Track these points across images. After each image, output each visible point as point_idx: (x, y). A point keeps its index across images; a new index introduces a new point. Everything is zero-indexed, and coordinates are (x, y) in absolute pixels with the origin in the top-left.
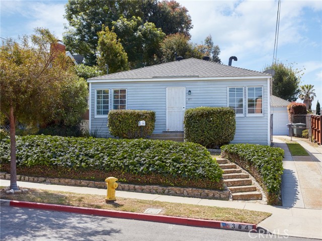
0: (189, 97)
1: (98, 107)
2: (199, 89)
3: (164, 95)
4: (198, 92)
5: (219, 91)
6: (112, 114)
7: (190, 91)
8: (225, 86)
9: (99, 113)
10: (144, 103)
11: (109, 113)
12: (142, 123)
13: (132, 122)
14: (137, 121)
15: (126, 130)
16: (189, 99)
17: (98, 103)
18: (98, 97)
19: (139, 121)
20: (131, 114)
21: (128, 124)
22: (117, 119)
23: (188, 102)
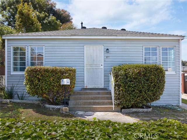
0: (107, 55)
1: (15, 64)
2: (116, 48)
3: (83, 52)
4: (116, 50)
5: (136, 50)
6: (30, 71)
7: (107, 49)
8: (142, 45)
9: (15, 69)
10: (62, 60)
11: (26, 70)
12: (66, 82)
13: (54, 80)
14: (59, 79)
15: (46, 89)
16: (107, 57)
17: (15, 59)
18: (15, 54)
19: (62, 78)
20: (52, 71)
21: (49, 83)
22: (36, 77)
23: (106, 60)
